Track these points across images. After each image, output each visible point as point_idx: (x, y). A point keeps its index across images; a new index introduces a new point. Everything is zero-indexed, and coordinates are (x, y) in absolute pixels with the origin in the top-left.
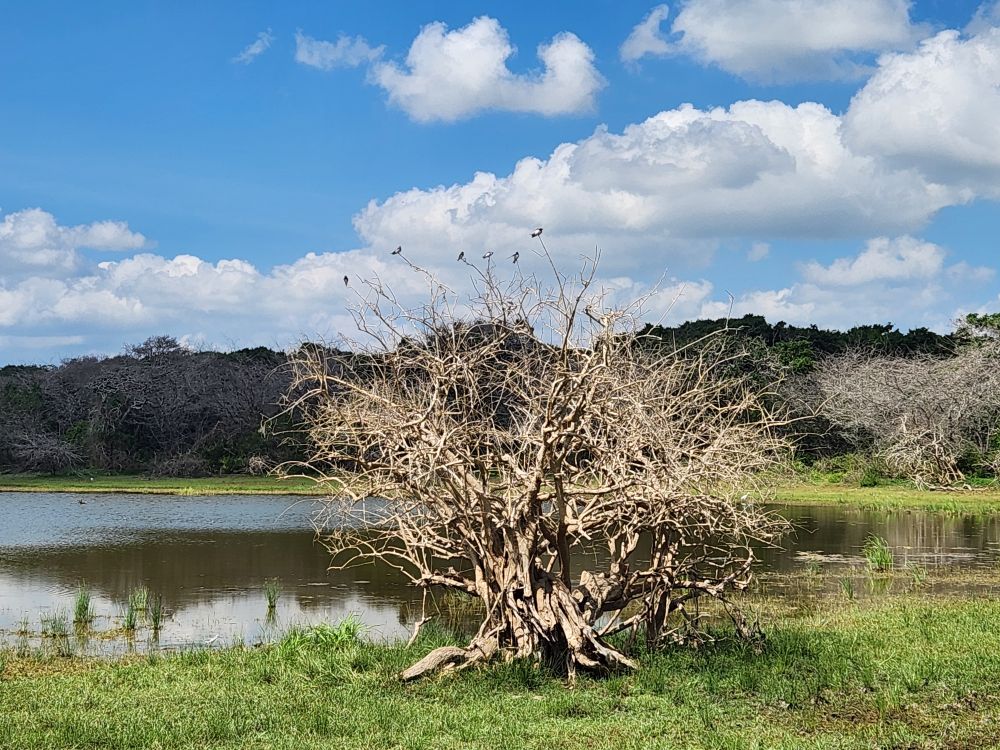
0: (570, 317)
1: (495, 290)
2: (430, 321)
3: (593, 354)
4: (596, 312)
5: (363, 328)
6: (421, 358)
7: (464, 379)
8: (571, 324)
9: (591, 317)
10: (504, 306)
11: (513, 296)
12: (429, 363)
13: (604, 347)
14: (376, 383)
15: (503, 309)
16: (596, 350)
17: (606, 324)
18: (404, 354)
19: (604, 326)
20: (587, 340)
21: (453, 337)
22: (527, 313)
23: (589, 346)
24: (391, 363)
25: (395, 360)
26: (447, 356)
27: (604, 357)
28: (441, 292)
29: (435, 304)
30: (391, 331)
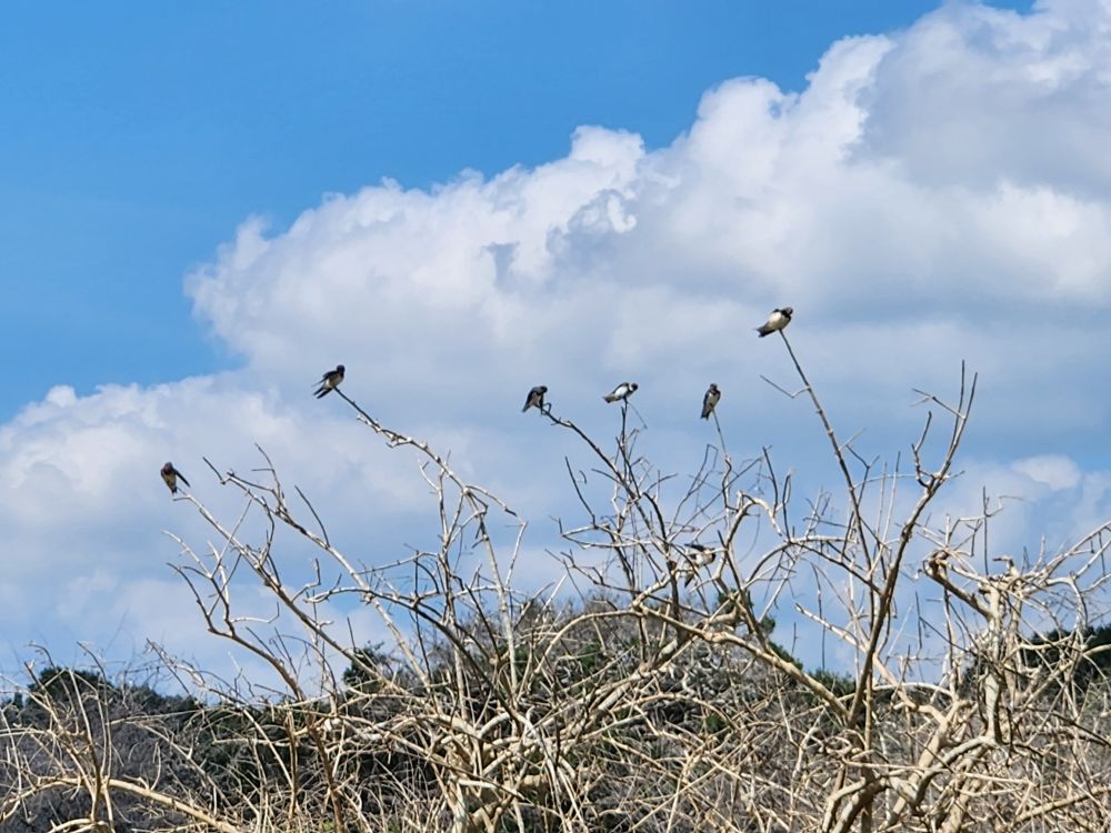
0: (882, 585)
1: (644, 502)
2: (439, 603)
3: (956, 703)
4: (967, 571)
5: (223, 628)
6: (406, 721)
7: (546, 787)
8: (885, 608)
9: (948, 587)
10: (674, 555)
11: (700, 523)
12: (434, 738)
13: (991, 682)
14: (265, 800)
15: (671, 565)
16: (963, 690)
17: (994, 608)
18: (353, 711)
19: (986, 615)
20: (936, 662)
21: (511, 654)
22: (745, 576)
23: (941, 678)
24: (314, 736)
25: (327, 726)
26: (492, 714)
27: (990, 715)
28: (470, 514)
29: (453, 550)
30: (312, 637)
